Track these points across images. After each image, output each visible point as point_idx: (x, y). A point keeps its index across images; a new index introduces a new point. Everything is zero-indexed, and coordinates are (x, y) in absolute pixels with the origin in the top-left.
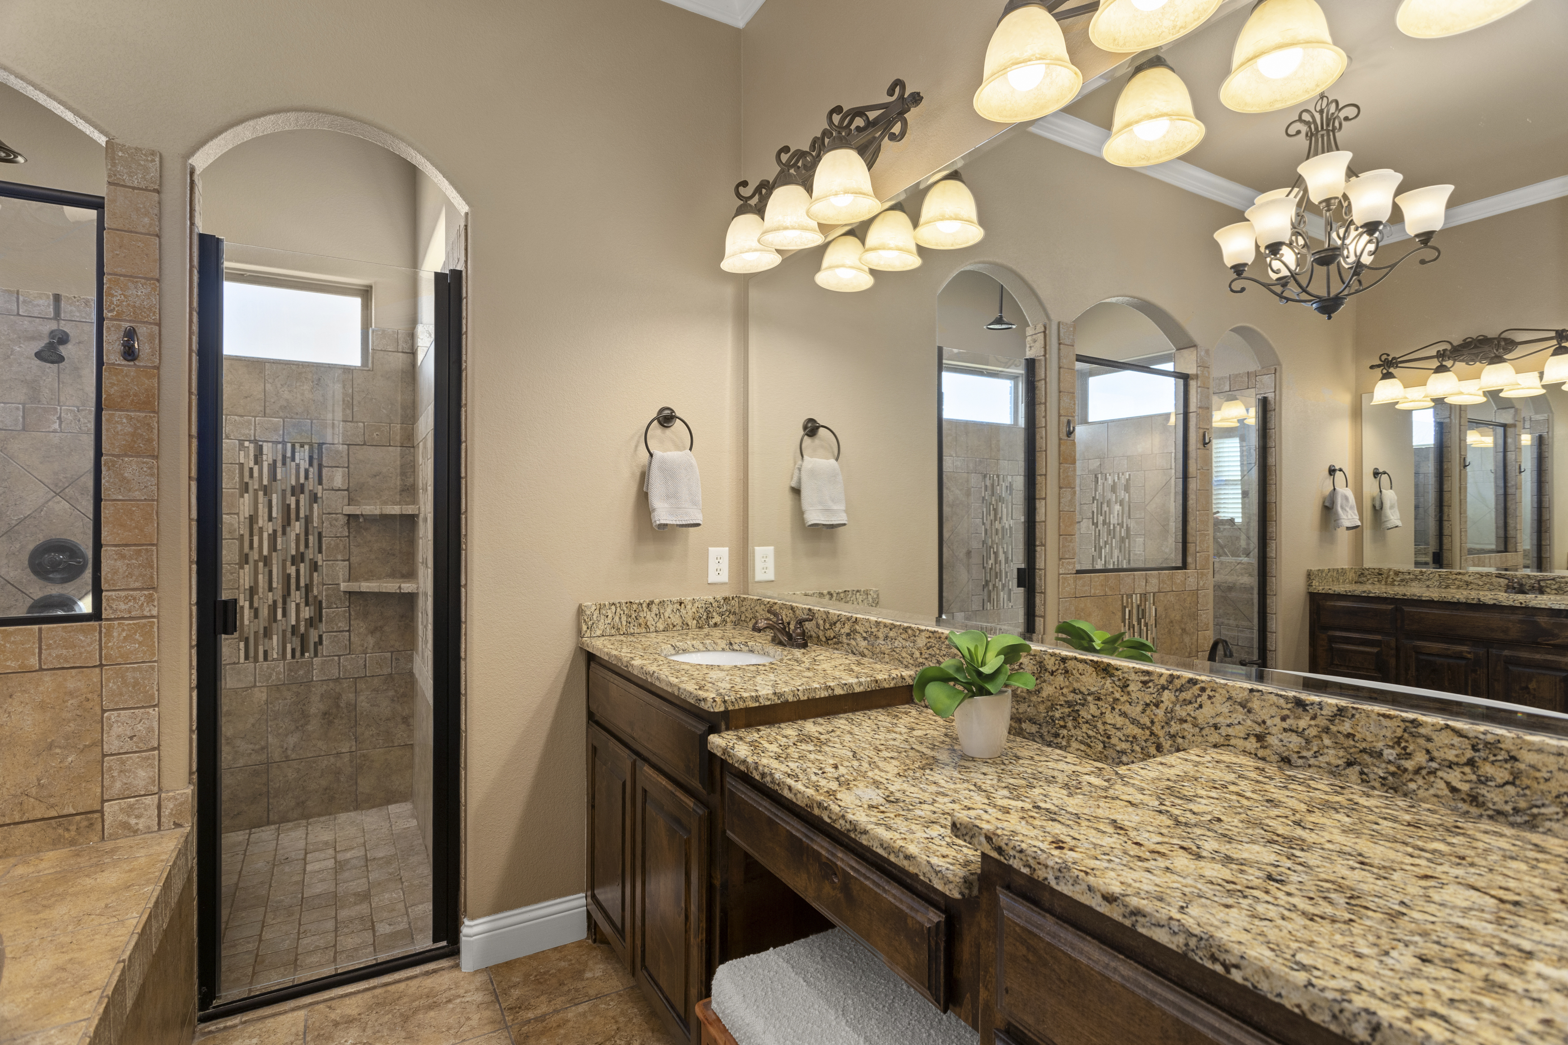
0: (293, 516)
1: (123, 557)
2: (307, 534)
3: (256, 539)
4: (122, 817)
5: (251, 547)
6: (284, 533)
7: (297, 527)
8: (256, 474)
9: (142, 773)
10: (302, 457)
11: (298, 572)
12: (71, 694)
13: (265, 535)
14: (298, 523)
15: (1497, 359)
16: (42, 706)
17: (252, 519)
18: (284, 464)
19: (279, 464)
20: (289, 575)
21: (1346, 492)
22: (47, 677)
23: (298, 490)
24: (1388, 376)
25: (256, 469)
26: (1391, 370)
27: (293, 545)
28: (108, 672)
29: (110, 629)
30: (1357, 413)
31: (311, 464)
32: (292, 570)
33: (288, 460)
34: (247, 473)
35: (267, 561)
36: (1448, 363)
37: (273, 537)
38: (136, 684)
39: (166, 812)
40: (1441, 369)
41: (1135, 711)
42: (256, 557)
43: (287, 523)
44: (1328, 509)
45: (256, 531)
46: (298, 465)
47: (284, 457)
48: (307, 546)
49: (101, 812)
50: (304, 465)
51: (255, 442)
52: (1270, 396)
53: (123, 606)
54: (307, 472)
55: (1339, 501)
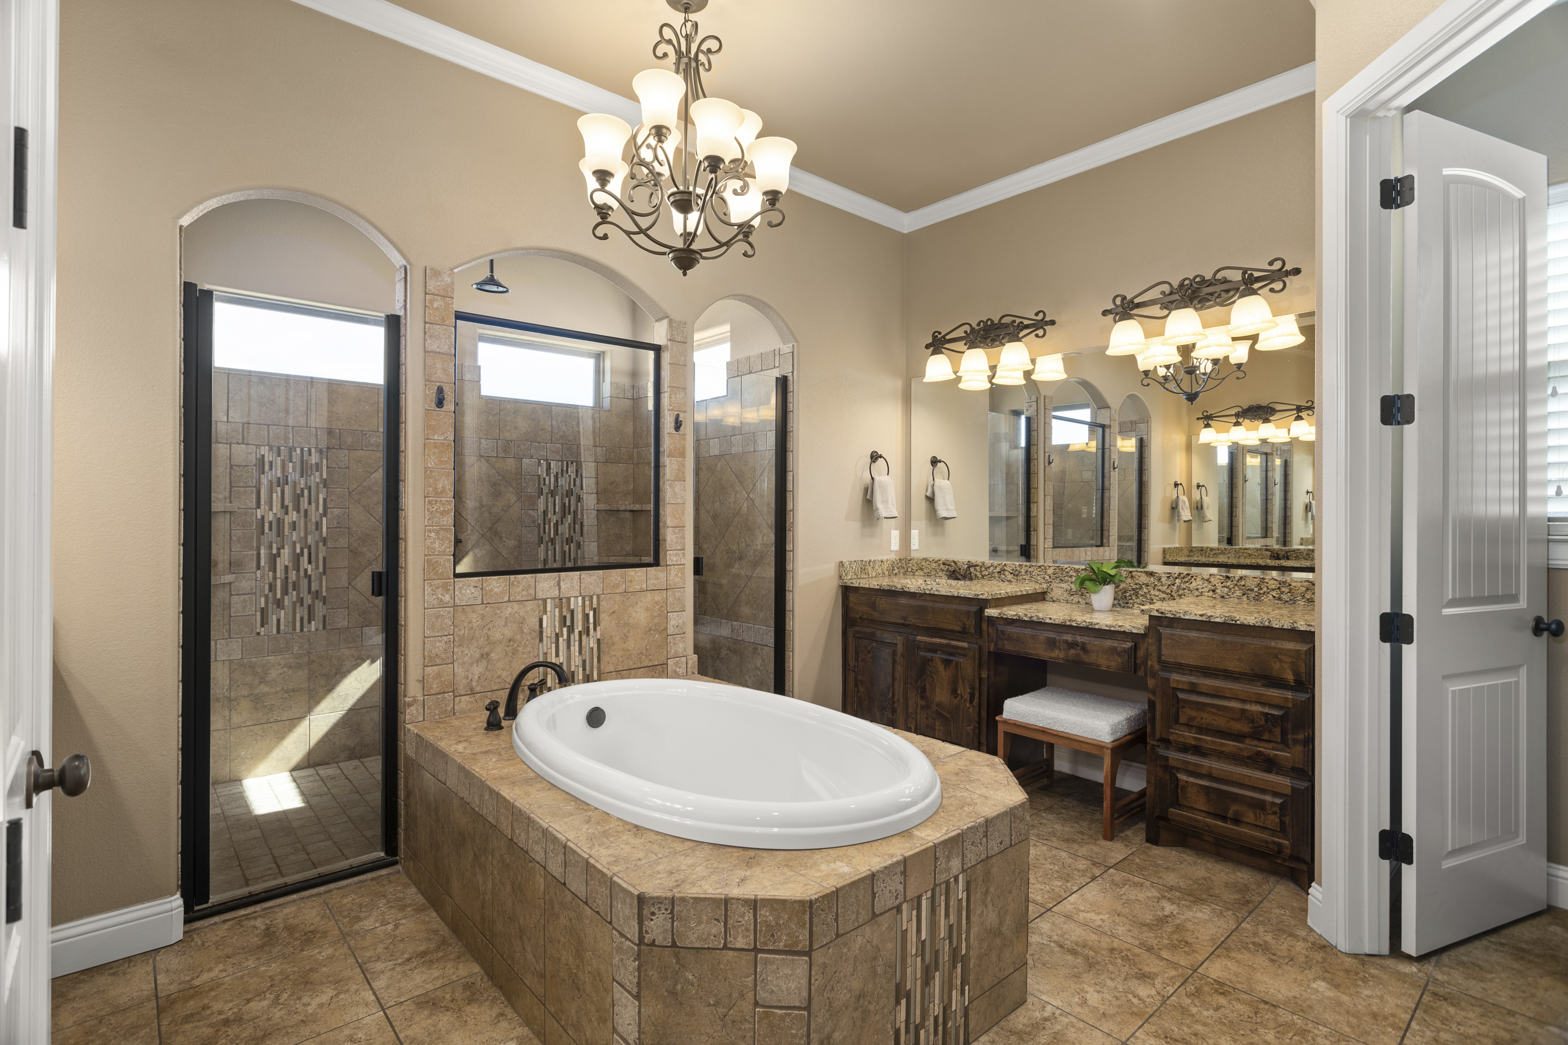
0: (567, 511)
1: (675, 533)
2: (574, 524)
3: (547, 526)
4: (674, 667)
5: (544, 533)
6: (562, 523)
7: (569, 518)
8: (547, 483)
9: (681, 645)
10: (572, 470)
11: (570, 549)
12: (656, 603)
13: (552, 524)
14: (570, 516)
15: (1266, 421)
16: (647, 609)
17: (545, 513)
18: (562, 476)
19: (560, 476)
20: (565, 551)
21: (1184, 498)
22: (649, 594)
23: (569, 494)
24: (1208, 426)
25: (547, 478)
26: (1210, 422)
27: (567, 531)
28: (670, 593)
29: (670, 570)
30: (1189, 448)
31: (577, 476)
32: (566, 548)
33: (565, 473)
34: (542, 482)
35: (553, 541)
36: (1240, 420)
37: (556, 525)
38: (679, 599)
39: (689, 666)
40: (1237, 424)
41: (1164, 588)
42: (547, 539)
43: (564, 516)
44: (1174, 508)
45: (547, 521)
46: (570, 476)
47: (562, 470)
48: (574, 532)
49: (667, 664)
50: (573, 476)
51: (546, 460)
52: (1145, 437)
53: (675, 559)
54: (575, 480)
55: (1181, 504)
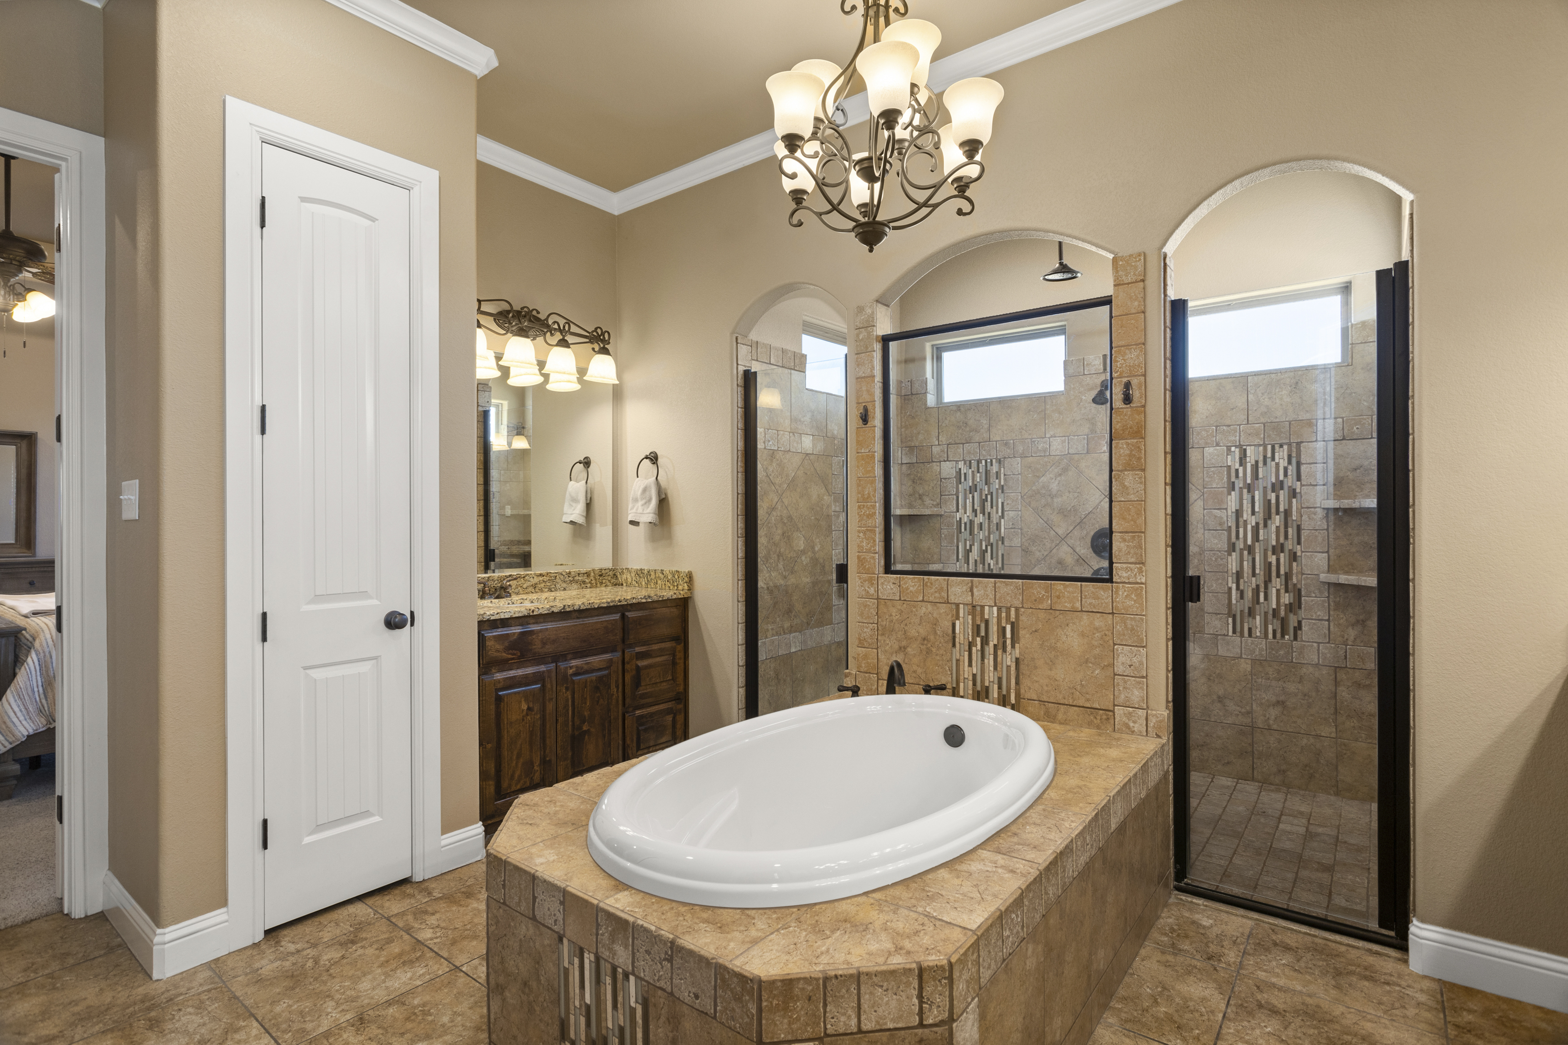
0: (1273, 510)
1: (1124, 540)
2: (1286, 527)
3: (1241, 530)
4: (1125, 719)
5: (1237, 537)
6: (1265, 526)
7: (1277, 520)
8: (1241, 474)
9: (1136, 692)
10: (1281, 456)
11: (1278, 560)
12: (1097, 629)
13: (1249, 527)
14: (1278, 517)
16: (1083, 635)
17: (1238, 513)
18: (1265, 463)
19: (1261, 464)
20: (1270, 563)
22: (1085, 616)
23: (1278, 486)
25: (1241, 470)
27: (1274, 536)
28: (1117, 618)
29: (1118, 588)
31: (1290, 462)
32: (1273, 559)
33: (1269, 460)
34: (1233, 474)
35: (1250, 550)
37: (1256, 529)
38: (1132, 629)
39: (1151, 724)
42: (1242, 546)
43: (1268, 517)
45: (1241, 523)
46: (1277, 464)
47: (1265, 457)
48: (1286, 537)
49: (1113, 711)
50: (1283, 463)
51: (1240, 446)
53: (1125, 575)
54: (1286, 470)
